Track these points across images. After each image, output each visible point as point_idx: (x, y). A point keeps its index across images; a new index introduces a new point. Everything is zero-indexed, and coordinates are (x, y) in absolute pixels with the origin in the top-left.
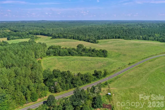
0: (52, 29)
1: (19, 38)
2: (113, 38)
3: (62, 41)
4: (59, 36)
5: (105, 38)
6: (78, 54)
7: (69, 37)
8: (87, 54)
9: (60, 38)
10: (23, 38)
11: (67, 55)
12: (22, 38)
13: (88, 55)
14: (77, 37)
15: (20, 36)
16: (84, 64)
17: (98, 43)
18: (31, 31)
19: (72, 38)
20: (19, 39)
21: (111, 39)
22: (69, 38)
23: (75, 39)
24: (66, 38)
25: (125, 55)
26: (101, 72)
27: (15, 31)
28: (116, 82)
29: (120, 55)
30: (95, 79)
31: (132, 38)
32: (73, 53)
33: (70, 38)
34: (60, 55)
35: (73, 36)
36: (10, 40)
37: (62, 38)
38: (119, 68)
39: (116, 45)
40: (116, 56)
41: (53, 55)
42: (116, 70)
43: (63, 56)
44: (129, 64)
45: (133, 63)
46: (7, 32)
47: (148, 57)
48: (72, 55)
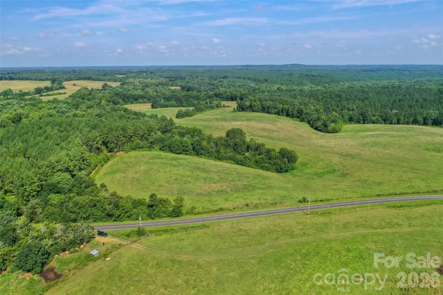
2: (415, 122)
4: (251, 106)
5: (386, 120)
6: (214, 153)
7: (276, 111)
8: (235, 156)
9: (253, 111)
10: (185, 104)
14: (298, 111)
16: (185, 178)
19: (283, 112)
20: (174, 107)
21: (408, 123)
22: (275, 114)
23: (292, 116)
24: (268, 113)
25: (345, 175)
27: (188, 90)
28: (177, 235)
29: (333, 172)
32: (202, 149)
33: (278, 113)
35: (286, 106)
37: (257, 112)
38: (247, 205)
40: (316, 174)
41: (158, 148)
42: (232, 208)
43: (178, 154)
44: (300, 201)
45: (321, 201)
46: (172, 90)
47: (413, 193)
48: (198, 154)
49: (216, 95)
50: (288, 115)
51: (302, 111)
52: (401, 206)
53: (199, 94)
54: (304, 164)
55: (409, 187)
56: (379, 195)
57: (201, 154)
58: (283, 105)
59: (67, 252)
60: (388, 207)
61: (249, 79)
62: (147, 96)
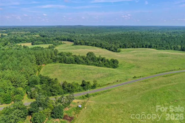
0: (81, 35)
1: (43, 43)
2: (143, 47)
3: (81, 48)
4: (80, 43)
5: (133, 47)
6: (85, 63)
7: (91, 44)
8: (94, 63)
9: (81, 45)
11: (72, 63)
12: (46, 44)
13: (95, 65)
14: (100, 44)
15: (44, 41)
16: (83, 73)
17: (119, 51)
18: (59, 36)
19: (94, 45)
21: (140, 47)
22: (91, 46)
23: (98, 47)
24: (88, 45)
25: (139, 67)
26: (89, 83)
27: (43, 37)
28: (102, 95)
29: (134, 66)
30: (80, 90)
31: (167, 48)
32: (79, 61)
34: (65, 63)
35: (95, 42)
36: (34, 45)
37: (83, 45)
38: (117, 81)
39: (136, 56)
40: (128, 68)
41: (58, 62)
42: (113, 83)
43: (69, 64)
44: (133, 78)
45: (140, 77)
46: (36, 37)
47: (166, 71)
48: (78, 63)
49: (57, 39)
50: (96, 46)
51: (102, 44)
52: (167, 76)
53: (49, 38)
54: (121, 64)
55: (163, 69)
56: (156, 73)
57: (79, 63)
58: (94, 42)
59: (67, 108)
60: (163, 77)
61: (66, 31)
62: (26, 40)
